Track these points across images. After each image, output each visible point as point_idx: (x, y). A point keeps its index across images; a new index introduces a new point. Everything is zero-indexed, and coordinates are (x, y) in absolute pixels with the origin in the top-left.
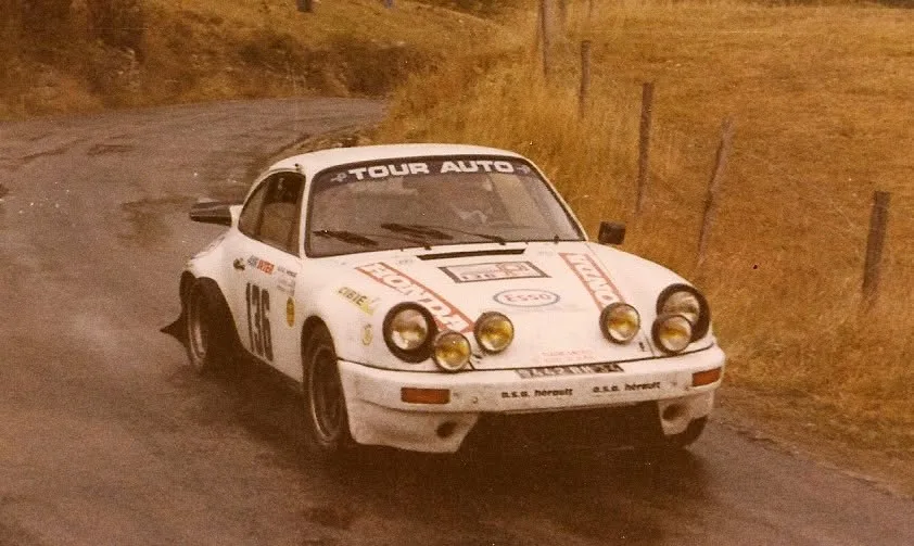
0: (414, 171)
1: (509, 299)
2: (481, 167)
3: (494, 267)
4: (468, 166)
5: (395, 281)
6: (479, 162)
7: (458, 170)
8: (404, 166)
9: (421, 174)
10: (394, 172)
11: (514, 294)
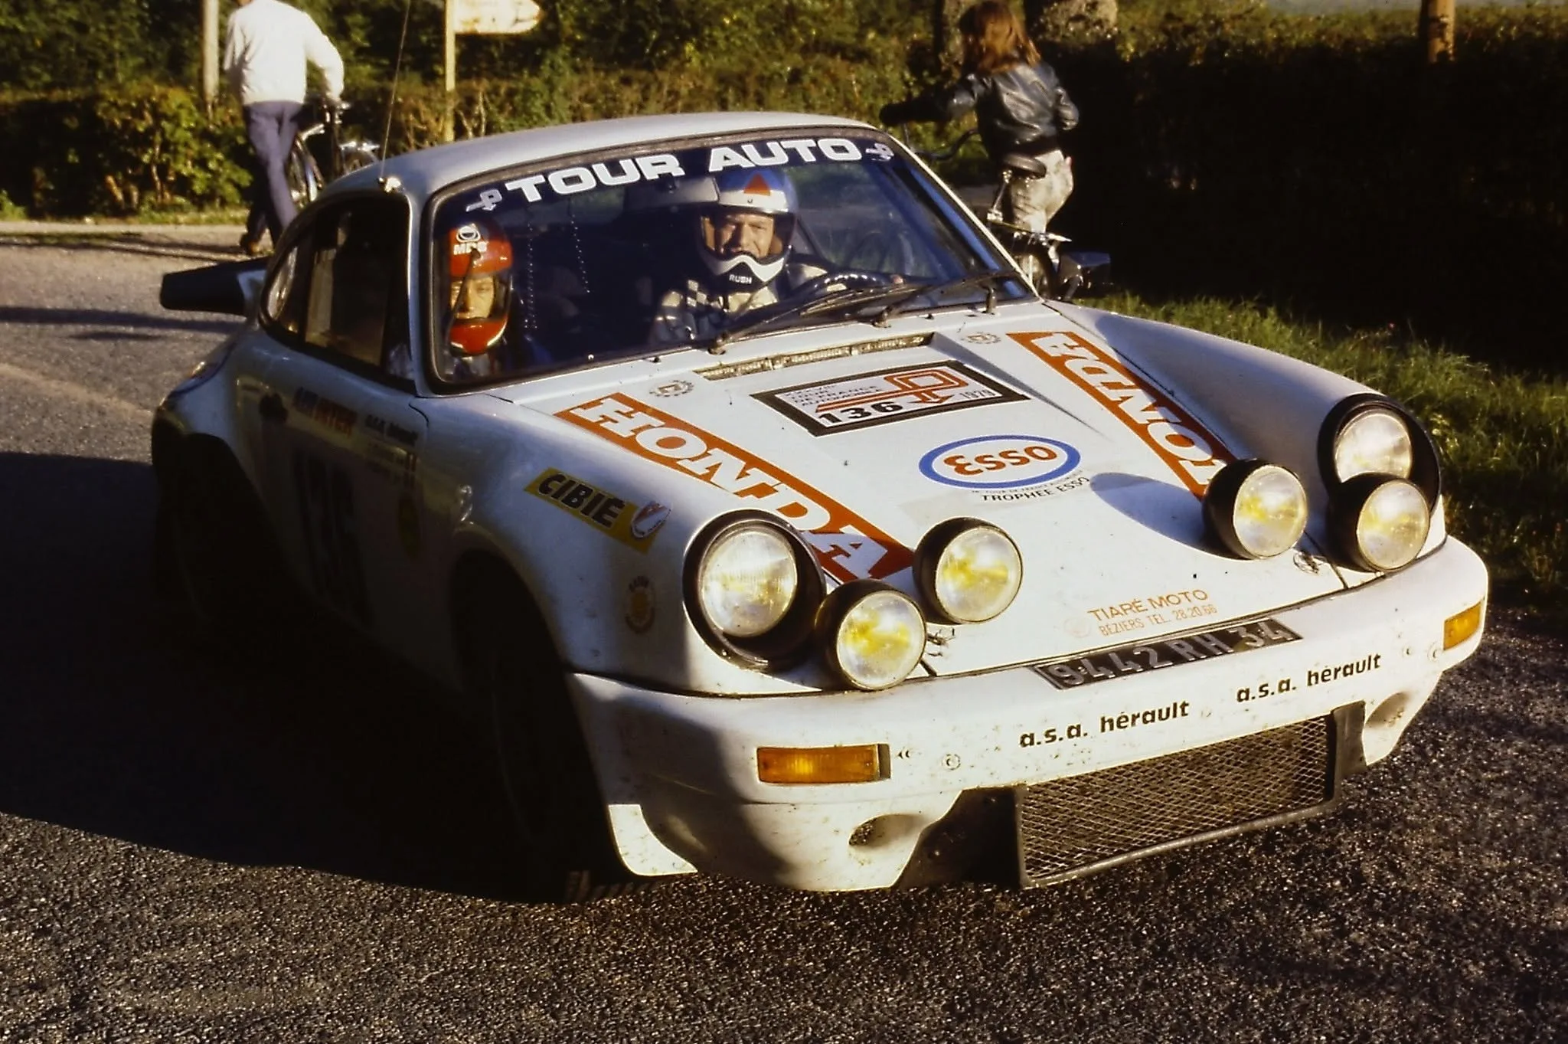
0: (652, 174)
1: (961, 469)
2: (793, 154)
3: (883, 385)
4: (766, 152)
5: (664, 443)
6: (787, 144)
7: (745, 164)
8: (626, 164)
9: (666, 179)
10: (607, 179)
11: (968, 453)
